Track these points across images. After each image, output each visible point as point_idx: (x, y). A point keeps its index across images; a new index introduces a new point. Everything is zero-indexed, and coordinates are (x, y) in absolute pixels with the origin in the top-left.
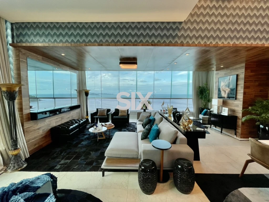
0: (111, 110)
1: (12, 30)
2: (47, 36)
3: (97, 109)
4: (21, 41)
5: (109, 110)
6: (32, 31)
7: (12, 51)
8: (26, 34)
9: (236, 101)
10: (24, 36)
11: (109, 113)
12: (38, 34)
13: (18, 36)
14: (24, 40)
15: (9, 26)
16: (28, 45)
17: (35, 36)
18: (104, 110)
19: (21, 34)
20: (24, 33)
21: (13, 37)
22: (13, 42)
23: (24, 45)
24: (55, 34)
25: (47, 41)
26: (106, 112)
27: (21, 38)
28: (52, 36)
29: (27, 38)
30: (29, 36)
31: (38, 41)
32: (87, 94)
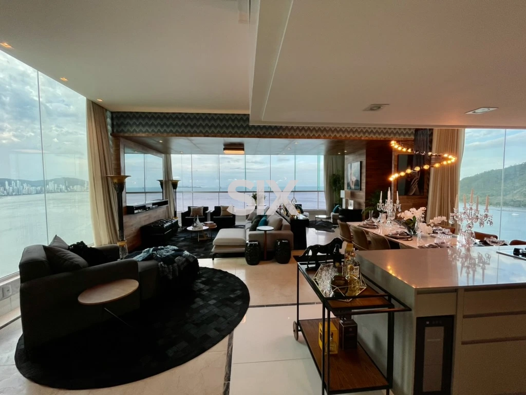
0: (209, 208)
1: (112, 119)
2: (150, 126)
3: (189, 208)
4: (122, 131)
5: (206, 209)
6: (134, 121)
7: (112, 141)
8: (128, 123)
9: (361, 192)
10: (125, 126)
11: (207, 212)
12: (140, 123)
13: (119, 126)
14: (126, 130)
15: (109, 114)
16: (131, 135)
17: (138, 126)
18: (199, 209)
19: (122, 123)
20: (126, 123)
21: (113, 126)
22: (113, 130)
23: (126, 135)
24: (159, 124)
25: (150, 131)
26: (202, 211)
27: (122, 128)
28: (156, 126)
29: (129, 127)
30: (131, 126)
31: (141, 131)
32: (175, 185)
